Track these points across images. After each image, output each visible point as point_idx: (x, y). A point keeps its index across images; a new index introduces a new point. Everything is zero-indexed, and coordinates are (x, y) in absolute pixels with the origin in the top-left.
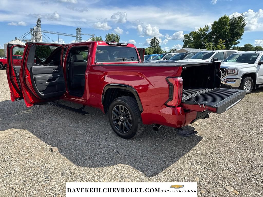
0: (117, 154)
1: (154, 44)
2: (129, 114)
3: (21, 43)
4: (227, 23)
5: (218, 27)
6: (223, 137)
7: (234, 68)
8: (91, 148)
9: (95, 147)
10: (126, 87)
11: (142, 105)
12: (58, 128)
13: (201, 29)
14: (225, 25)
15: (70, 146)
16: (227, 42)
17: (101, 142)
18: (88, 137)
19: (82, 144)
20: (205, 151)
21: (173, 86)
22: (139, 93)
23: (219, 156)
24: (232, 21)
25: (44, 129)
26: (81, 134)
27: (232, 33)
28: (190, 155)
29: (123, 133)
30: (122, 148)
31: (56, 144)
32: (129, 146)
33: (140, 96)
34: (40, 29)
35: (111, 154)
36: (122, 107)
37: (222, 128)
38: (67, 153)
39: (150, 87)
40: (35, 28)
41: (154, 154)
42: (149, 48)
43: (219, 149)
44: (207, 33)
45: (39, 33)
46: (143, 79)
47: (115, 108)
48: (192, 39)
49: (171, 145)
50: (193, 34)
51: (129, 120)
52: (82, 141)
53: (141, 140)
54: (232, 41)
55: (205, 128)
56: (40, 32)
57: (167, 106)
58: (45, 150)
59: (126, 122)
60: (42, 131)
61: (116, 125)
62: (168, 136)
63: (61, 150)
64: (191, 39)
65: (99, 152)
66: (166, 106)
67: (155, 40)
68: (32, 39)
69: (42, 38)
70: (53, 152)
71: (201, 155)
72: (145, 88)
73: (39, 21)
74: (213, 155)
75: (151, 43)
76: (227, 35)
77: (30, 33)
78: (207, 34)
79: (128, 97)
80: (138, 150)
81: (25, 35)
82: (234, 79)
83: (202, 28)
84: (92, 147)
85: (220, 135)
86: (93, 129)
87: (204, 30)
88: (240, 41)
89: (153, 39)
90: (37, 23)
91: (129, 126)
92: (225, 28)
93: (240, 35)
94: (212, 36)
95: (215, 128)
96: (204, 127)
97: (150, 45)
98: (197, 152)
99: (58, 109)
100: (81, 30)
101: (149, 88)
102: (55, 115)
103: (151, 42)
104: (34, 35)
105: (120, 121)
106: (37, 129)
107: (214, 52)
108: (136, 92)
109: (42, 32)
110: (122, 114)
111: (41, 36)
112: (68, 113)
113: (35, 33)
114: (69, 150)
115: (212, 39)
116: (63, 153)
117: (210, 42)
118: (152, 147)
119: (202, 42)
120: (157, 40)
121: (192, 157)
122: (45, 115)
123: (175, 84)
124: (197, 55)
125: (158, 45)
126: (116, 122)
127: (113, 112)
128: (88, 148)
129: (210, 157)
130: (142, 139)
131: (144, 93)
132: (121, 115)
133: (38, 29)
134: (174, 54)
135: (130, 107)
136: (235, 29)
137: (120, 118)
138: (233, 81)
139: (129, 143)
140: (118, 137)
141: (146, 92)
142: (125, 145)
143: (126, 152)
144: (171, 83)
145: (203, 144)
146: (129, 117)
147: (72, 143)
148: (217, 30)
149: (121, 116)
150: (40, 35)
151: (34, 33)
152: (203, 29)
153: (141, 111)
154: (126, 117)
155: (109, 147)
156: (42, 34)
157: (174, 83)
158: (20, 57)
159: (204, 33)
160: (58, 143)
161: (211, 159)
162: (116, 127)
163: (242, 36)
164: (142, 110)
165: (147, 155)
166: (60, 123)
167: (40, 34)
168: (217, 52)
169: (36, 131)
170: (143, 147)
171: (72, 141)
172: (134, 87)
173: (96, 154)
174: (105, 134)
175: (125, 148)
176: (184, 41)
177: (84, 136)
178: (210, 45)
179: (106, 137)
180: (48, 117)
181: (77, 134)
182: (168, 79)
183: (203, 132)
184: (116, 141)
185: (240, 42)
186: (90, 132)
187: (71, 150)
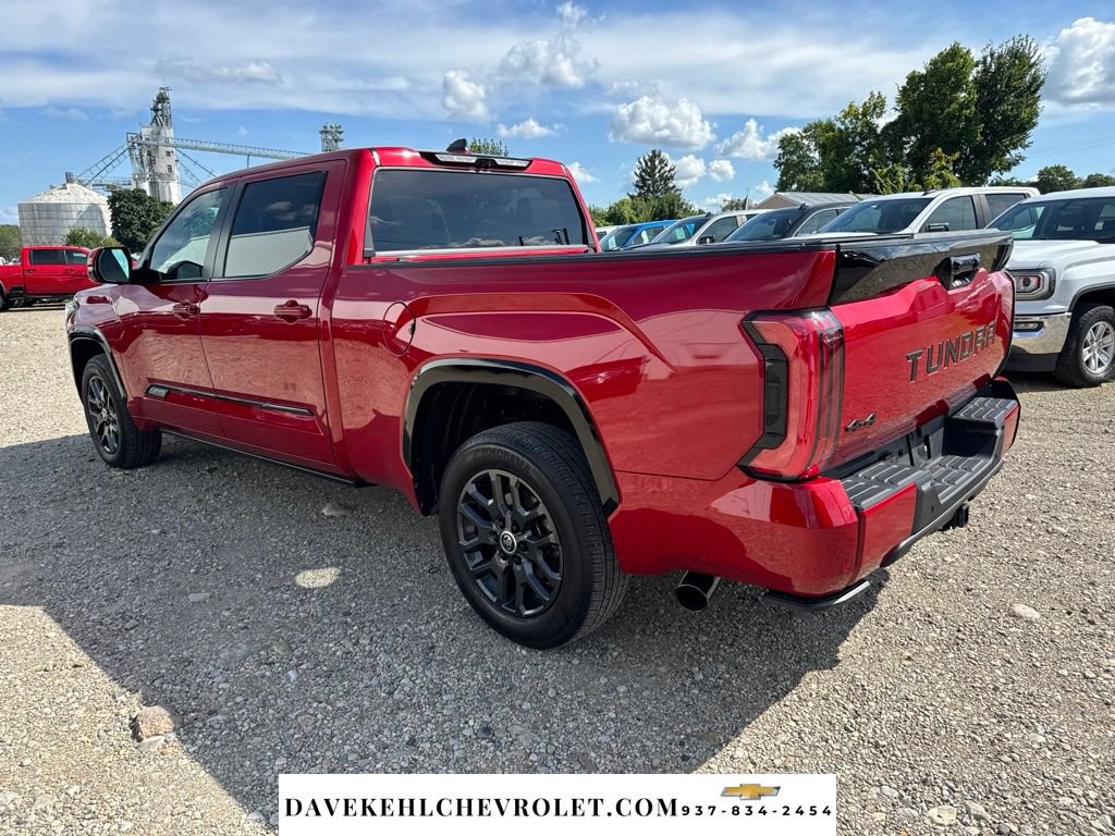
0: (483, 742)
1: (655, 182)
2: (544, 516)
3: (90, 195)
4: (965, 78)
5: (924, 99)
6: (1037, 615)
7: (1035, 266)
8: (344, 710)
9: (366, 703)
10: (526, 375)
11: (612, 470)
12: (195, 590)
13: (851, 106)
14: (957, 87)
15: (239, 699)
16: (967, 160)
17: (400, 670)
18: (338, 643)
19: (299, 687)
20: (963, 710)
21: (788, 362)
22: (590, 401)
23: (1042, 739)
24: (986, 71)
25: (122, 601)
26: (303, 623)
27: (988, 120)
28: (886, 738)
29: (518, 615)
30: (513, 707)
31: (165, 686)
32: (551, 693)
33: (598, 418)
34: (169, 133)
35: (452, 742)
36: (505, 481)
37: (1022, 566)
38: (215, 740)
39: (654, 370)
40: (146, 132)
41: (688, 736)
42: (632, 197)
43: (1034, 689)
44: (881, 123)
45: (163, 150)
46: (614, 328)
47: (470, 488)
48: (816, 155)
49: (773, 676)
50: (819, 130)
51: (548, 550)
52: (304, 667)
53: (615, 654)
54: (991, 156)
55: (935, 569)
56: (170, 149)
57: (754, 475)
58: (100, 725)
59: (529, 560)
60: (108, 610)
61: (481, 575)
62: (755, 625)
63: (185, 727)
64: (811, 155)
65: (386, 732)
66: (746, 478)
67: (657, 163)
68: (135, 180)
69: (176, 172)
70: (140, 740)
71: (943, 733)
72: (625, 376)
73: (162, 99)
74: (1008, 735)
75: (641, 176)
76: (967, 133)
77: (127, 153)
78: (879, 131)
79: (539, 424)
80: (599, 712)
81: (108, 161)
82: (1037, 319)
83: (855, 104)
84: (353, 699)
85: (1020, 609)
86: (365, 589)
87: (864, 115)
88: (1023, 155)
89: (647, 158)
90: (156, 110)
91: (544, 580)
92: (957, 98)
93: (1026, 129)
94: (901, 138)
95: (986, 564)
96: (932, 564)
97: (637, 186)
98: (921, 718)
99: (207, 490)
100: (340, 133)
101: (646, 375)
102: (189, 519)
103: (638, 172)
104: (142, 162)
105: (502, 551)
106: (86, 601)
107: (932, 199)
108: (577, 397)
109: (176, 147)
110: (508, 517)
111: (173, 164)
112: (254, 510)
113: (147, 153)
114: (227, 722)
115: (902, 149)
116: (193, 743)
117: (895, 161)
118: (671, 694)
119: (858, 164)
120: (666, 165)
121: (897, 753)
122: (143, 519)
123: (796, 353)
124: (852, 216)
125: (671, 185)
126: (479, 557)
127: (461, 506)
128: (329, 708)
129: (998, 750)
130: (618, 645)
131: (621, 399)
132: (503, 520)
133: (159, 133)
134: (745, 218)
135: (547, 482)
136: (1001, 101)
137: (497, 540)
138: (1031, 326)
139: (549, 675)
140: (491, 636)
141: (630, 396)
142: (526, 687)
143: (535, 728)
144: (776, 345)
145: (940, 665)
146: (546, 532)
147: (249, 681)
148: (922, 112)
149: (503, 528)
150: (171, 161)
151: (145, 154)
152: (861, 110)
153: (610, 500)
154: (529, 533)
155: (445, 698)
156: (176, 154)
157: (790, 345)
158: (75, 255)
159: (868, 124)
160: (178, 680)
161: (1006, 758)
162: (479, 581)
163: (1031, 132)
164: (616, 499)
165: (650, 744)
166: (206, 564)
167: (168, 154)
168: (940, 196)
169: (80, 613)
170: (627, 695)
171: (249, 668)
172: (568, 374)
173: (372, 747)
174: (428, 622)
175: (526, 706)
176: (780, 165)
177: (314, 636)
178: (895, 175)
179: (429, 636)
180: (154, 532)
181: (284, 626)
182: (753, 325)
183: (927, 590)
184: (479, 662)
185: (1023, 159)
186: (347, 614)
187: (239, 723)
